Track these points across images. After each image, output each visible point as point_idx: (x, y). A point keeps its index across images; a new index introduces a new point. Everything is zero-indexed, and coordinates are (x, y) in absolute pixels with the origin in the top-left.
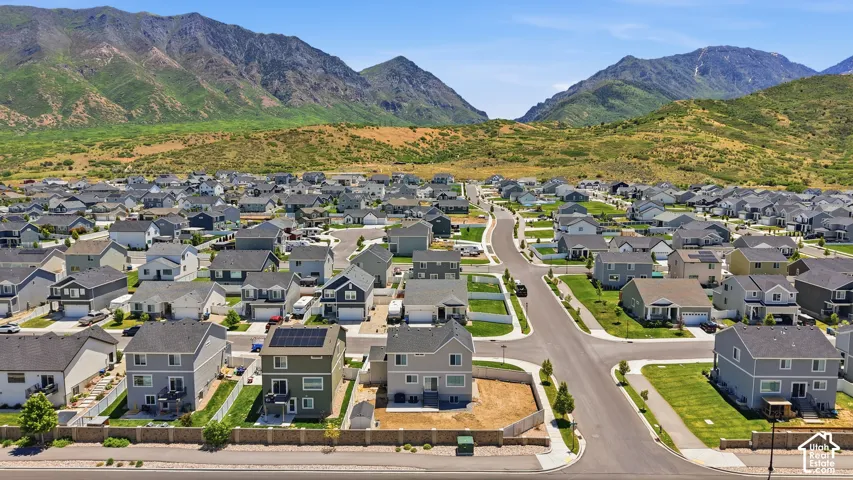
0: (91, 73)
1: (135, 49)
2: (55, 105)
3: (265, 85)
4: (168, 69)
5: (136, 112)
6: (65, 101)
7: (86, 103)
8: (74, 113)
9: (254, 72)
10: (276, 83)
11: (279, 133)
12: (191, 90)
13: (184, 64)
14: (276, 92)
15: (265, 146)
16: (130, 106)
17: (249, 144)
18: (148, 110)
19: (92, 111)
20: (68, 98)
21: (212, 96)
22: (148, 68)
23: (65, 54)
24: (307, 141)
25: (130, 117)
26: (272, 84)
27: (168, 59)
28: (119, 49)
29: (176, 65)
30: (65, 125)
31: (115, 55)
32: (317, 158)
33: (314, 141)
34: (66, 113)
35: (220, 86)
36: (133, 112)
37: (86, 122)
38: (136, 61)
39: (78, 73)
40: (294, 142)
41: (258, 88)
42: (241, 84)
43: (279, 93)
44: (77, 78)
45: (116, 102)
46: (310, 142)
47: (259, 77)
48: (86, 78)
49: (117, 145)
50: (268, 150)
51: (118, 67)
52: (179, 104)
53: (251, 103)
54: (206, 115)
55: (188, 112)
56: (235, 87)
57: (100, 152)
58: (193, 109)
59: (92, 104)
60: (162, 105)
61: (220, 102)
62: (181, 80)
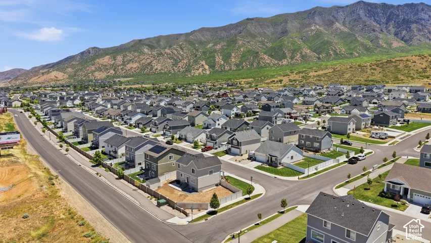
0: (305, 40)
1: (327, 25)
2: (288, 55)
3: (396, 34)
4: (342, 32)
5: (322, 56)
6: (293, 53)
7: (301, 53)
8: (295, 58)
9: (391, 28)
10: (404, 32)
11: (379, 63)
12: (351, 42)
13: (351, 29)
14: (403, 38)
15: (368, 70)
16: (319, 53)
17: (360, 70)
18: (328, 54)
19: (303, 57)
20: (294, 52)
21: (362, 44)
22: (332, 33)
23: (297, 32)
25: (319, 58)
26: (401, 33)
27: (342, 27)
28: (320, 26)
29: (346, 30)
30: (291, 64)
31: (318, 29)
32: (399, 76)
34: (292, 58)
35: (368, 38)
36: (321, 56)
37: (300, 62)
38: (327, 30)
39: (300, 40)
40: (387, 68)
41: (391, 37)
42: (381, 36)
43: (405, 38)
44: (300, 42)
45: (314, 52)
47: (393, 30)
48: (303, 42)
49: (302, 72)
50: (369, 72)
51: (318, 34)
52: (344, 50)
53: (385, 46)
54: (357, 55)
55: (347, 54)
56: (377, 38)
57: (295, 75)
58: (351, 52)
59: (304, 53)
60: (335, 51)
61: (366, 46)
62: (348, 38)
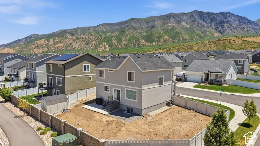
1: (178, 23)
2: (156, 40)
3: (216, 29)
4: (186, 27)
5: (176, 40)
6: (158, 39)
7: (163, 39)
8: (160, 42)
9: (213, 25)
10: (220, 28)
11: (213, 41)
12: (192, 33)
13: (191, 26)
14: (220, 31)
15: (208, 45)
16: (174, 39)
18: (179, 40)
19: (165, 41)
20: (159, 38)
21: (198, 34)
22: (180, 28)
23: (160, 27)
24: (224, 43)
25: (174, 42)
26: (218, 29)
27: (186, 25)
28: (174, 24)
29: (189, 26)
30: (158, 45)
31: (172, 25)
32: (227, 48)
33: (227, 43)
34: (158, 42)
35: (201, 31)
36: (175, 40)
37: (163, 44)
38: (178, 26)
39: (163, 31)
40: (218, 44)
41: (213, 31)
42: (208, 30)
43: (221, 31)
44: (162, 33)
45: (171, 38)
46: (225, 43)
47: (214, 27)
48: (164, 32)
49: (166, 48)
51: (173, 29)
52: (188, 37)
53: (210, 35)
54: (195, 40)
56: (206, 31)
57: (162, 50)
58: (191, 38)
59: (165, 39)
60: (183, 38)
61: (200, 35)
62: (189, 31)
